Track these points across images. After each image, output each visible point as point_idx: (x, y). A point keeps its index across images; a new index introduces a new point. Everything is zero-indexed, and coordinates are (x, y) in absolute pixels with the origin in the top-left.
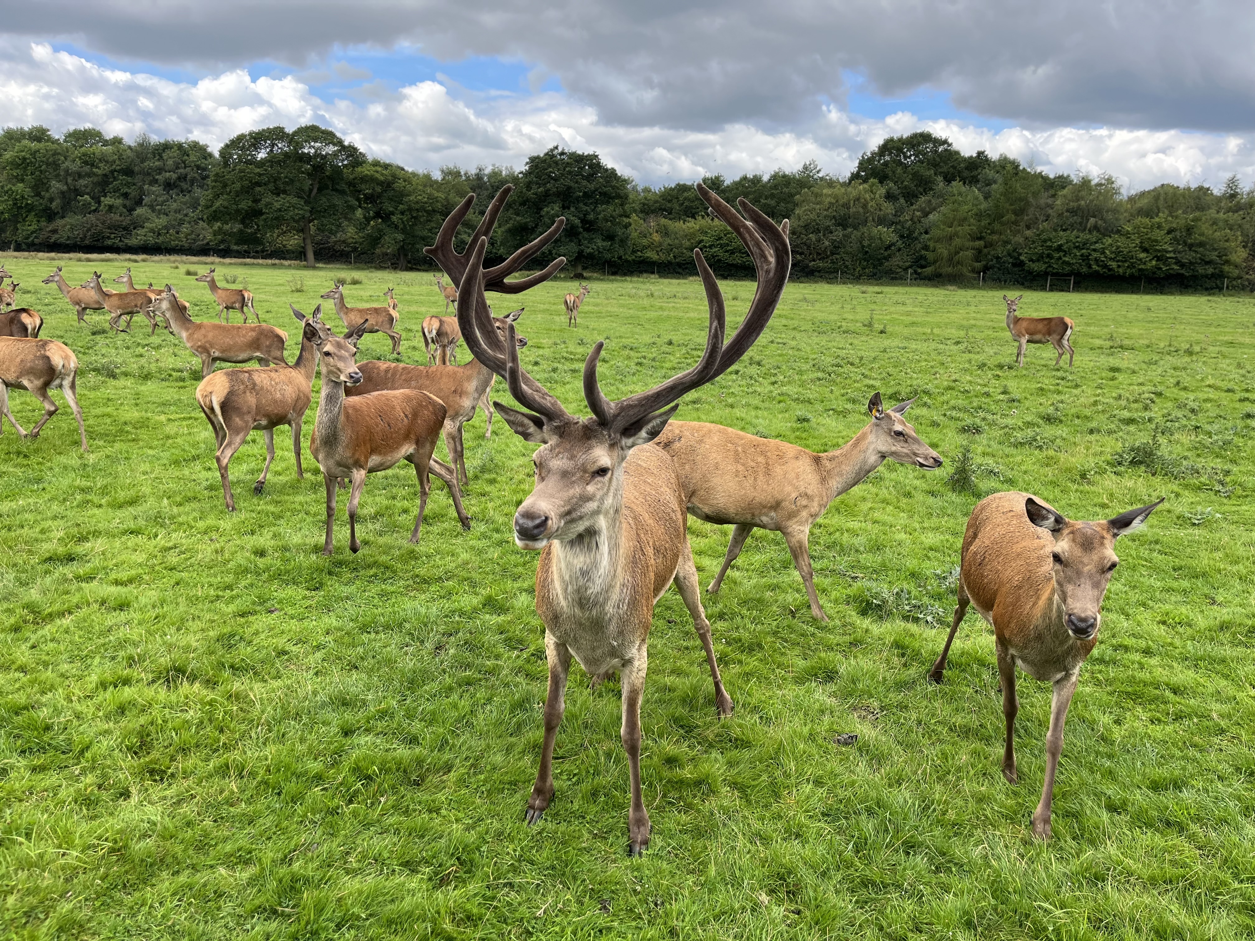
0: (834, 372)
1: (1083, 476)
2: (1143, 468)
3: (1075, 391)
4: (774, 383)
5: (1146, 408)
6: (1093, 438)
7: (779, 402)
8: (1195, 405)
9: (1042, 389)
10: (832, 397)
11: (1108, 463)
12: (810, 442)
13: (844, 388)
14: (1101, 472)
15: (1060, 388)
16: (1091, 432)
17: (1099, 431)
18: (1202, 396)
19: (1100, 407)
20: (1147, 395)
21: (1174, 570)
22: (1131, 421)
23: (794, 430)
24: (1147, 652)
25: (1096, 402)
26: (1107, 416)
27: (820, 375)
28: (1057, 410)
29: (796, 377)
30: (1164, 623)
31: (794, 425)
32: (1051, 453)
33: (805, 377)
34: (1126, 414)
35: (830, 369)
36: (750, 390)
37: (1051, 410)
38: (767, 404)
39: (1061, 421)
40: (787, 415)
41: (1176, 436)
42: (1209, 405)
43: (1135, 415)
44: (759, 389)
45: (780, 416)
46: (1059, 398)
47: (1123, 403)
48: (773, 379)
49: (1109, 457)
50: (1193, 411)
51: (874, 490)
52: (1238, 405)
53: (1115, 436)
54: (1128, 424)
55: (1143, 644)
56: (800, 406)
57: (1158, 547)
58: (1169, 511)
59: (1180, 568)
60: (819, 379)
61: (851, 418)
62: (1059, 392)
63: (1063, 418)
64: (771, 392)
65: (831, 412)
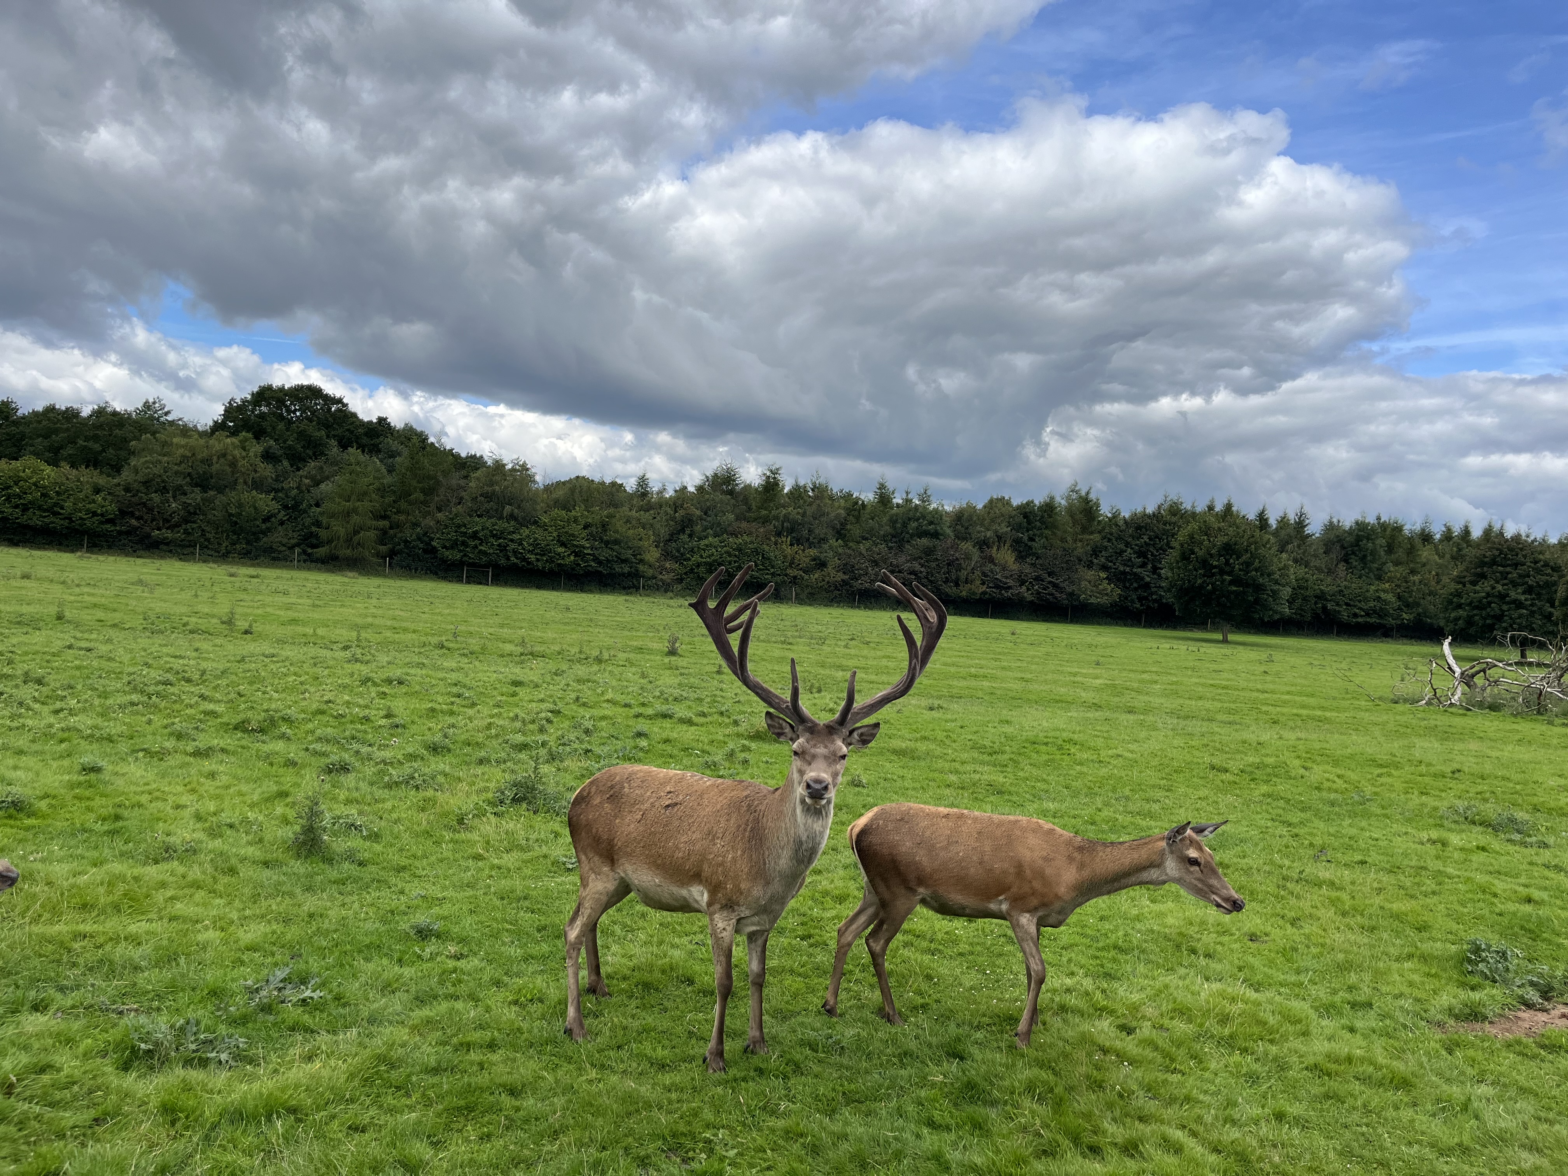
0: (158, 694)
1: (461, 821)
2: (524, 805)
3: (470, 712)
4: (57, 712)
5: (542, 730)
6: (479, 770)
7: (62, 741)
8: (589, 724)
9: (433, 710)
10: (149, 729)
11: (490, 803)
12: (98, 802)
13: (169, 716)
14: (480, 814)
15: (455, 708)
16: (481, 762)
17: (488, 761)
18: (597, 712)
19: (493, 731)
20: (543, 715)
21: (539, 931)
22: (524, 747)
23: (72, 786)
24: (492, 1046)
25: (490, 724)
26: (500, 741)
27: (135, 697)
28: (446, 736)
29: (97, 702)
30: (516, 1002)
31: (75, 778)
32: (430, 793)
33: (110, 702)
34: (519, 738)
35: (151, 689)
36: (15, 724)
37: (438, 738)
38: (36, 747)
39: (449, 750)
40: (66, 763)
41: (566, 763)
42: (604, 723)
43: (529, 739)
44: (30, 722)
45: (55, 764)
46: (451, 720)
47: (518, 724)
48: (58, 705)
49: (490, 795)
50: (587, 732)
51: (181, 870)
52: (631, 722)
53: (503, 766)
54: (520, 751)
55: (487, 1035)
56: (95, 746)
57: (527, 903)
58: (545, 857)
59: (544, 928)
60: (133, 704)
61: (172, 761)
62: (452, 713)
63: (451, 746)
64: (51, 726)
65: (141, 754)
